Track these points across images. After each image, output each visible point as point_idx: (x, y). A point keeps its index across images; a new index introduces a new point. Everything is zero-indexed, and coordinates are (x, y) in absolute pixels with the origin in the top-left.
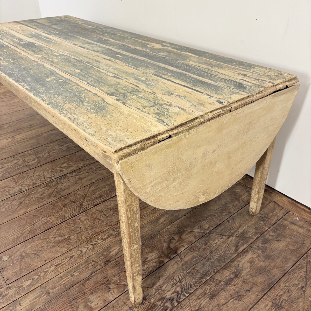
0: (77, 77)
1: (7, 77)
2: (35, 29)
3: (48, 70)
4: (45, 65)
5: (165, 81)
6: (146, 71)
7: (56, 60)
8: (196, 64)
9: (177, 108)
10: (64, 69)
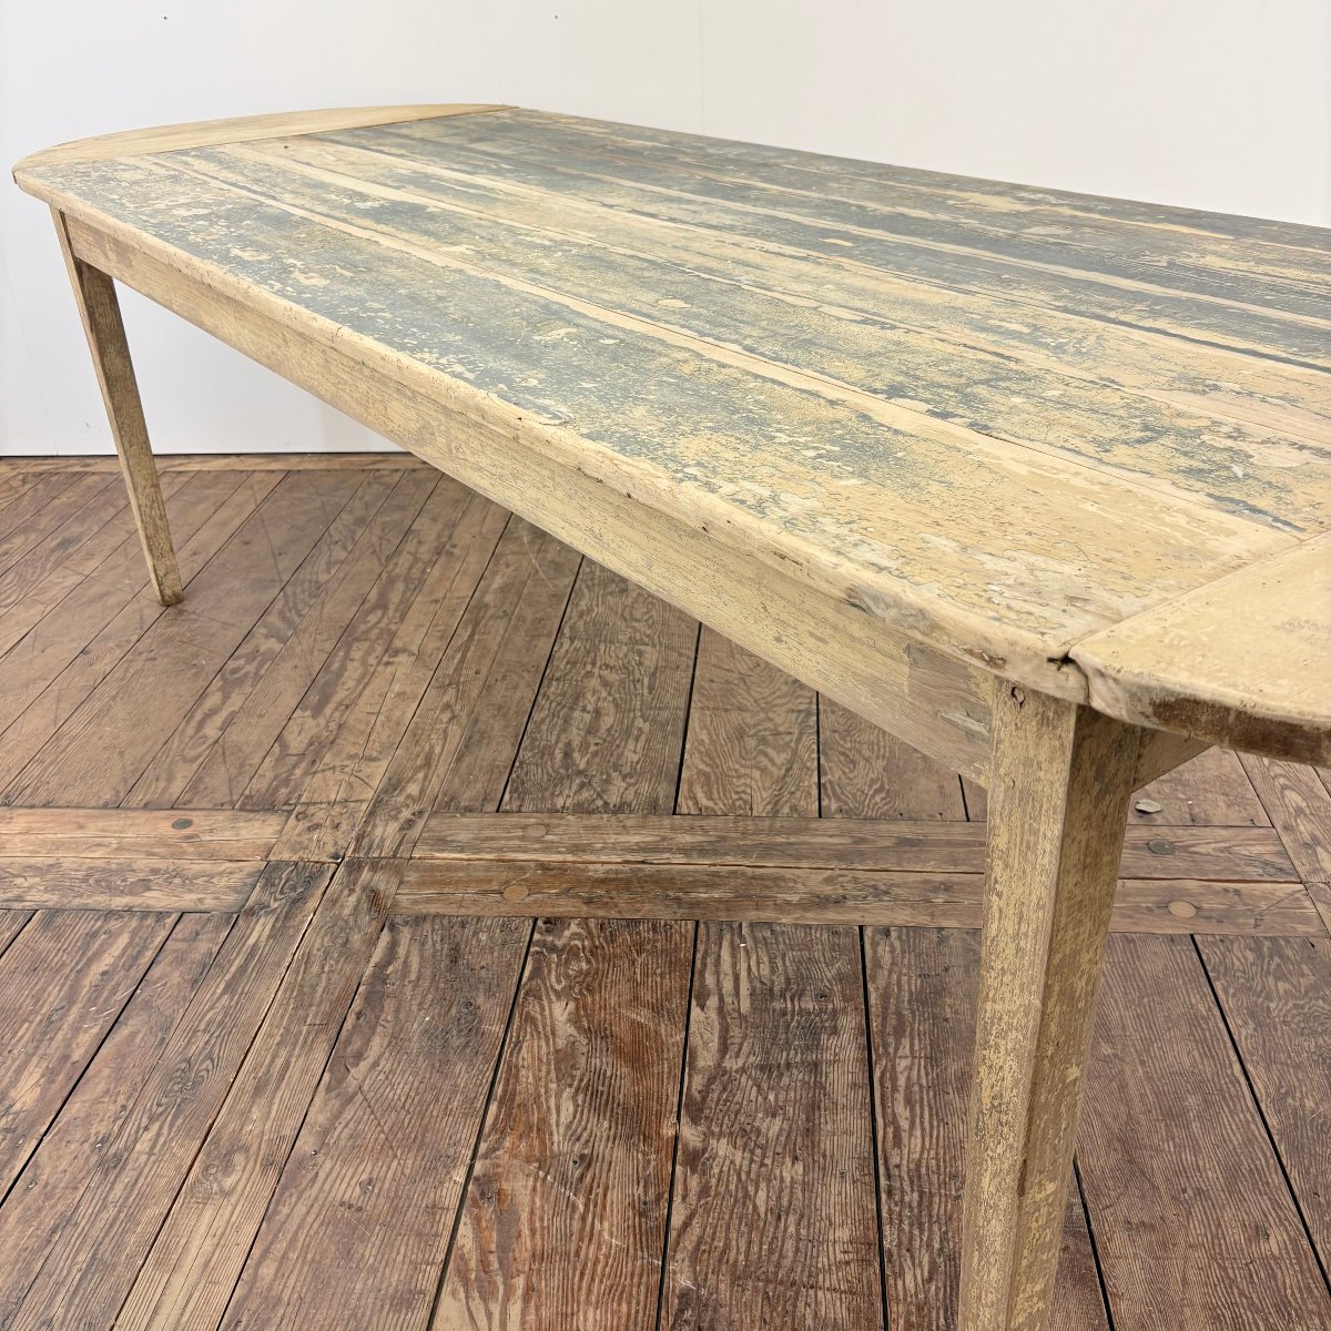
0: (683, 326)
3: (525, 300)
4: (504, 280)
6: (1009, 297)
7: (546, 263)
8: (1243, 266)
10: (605, 296)
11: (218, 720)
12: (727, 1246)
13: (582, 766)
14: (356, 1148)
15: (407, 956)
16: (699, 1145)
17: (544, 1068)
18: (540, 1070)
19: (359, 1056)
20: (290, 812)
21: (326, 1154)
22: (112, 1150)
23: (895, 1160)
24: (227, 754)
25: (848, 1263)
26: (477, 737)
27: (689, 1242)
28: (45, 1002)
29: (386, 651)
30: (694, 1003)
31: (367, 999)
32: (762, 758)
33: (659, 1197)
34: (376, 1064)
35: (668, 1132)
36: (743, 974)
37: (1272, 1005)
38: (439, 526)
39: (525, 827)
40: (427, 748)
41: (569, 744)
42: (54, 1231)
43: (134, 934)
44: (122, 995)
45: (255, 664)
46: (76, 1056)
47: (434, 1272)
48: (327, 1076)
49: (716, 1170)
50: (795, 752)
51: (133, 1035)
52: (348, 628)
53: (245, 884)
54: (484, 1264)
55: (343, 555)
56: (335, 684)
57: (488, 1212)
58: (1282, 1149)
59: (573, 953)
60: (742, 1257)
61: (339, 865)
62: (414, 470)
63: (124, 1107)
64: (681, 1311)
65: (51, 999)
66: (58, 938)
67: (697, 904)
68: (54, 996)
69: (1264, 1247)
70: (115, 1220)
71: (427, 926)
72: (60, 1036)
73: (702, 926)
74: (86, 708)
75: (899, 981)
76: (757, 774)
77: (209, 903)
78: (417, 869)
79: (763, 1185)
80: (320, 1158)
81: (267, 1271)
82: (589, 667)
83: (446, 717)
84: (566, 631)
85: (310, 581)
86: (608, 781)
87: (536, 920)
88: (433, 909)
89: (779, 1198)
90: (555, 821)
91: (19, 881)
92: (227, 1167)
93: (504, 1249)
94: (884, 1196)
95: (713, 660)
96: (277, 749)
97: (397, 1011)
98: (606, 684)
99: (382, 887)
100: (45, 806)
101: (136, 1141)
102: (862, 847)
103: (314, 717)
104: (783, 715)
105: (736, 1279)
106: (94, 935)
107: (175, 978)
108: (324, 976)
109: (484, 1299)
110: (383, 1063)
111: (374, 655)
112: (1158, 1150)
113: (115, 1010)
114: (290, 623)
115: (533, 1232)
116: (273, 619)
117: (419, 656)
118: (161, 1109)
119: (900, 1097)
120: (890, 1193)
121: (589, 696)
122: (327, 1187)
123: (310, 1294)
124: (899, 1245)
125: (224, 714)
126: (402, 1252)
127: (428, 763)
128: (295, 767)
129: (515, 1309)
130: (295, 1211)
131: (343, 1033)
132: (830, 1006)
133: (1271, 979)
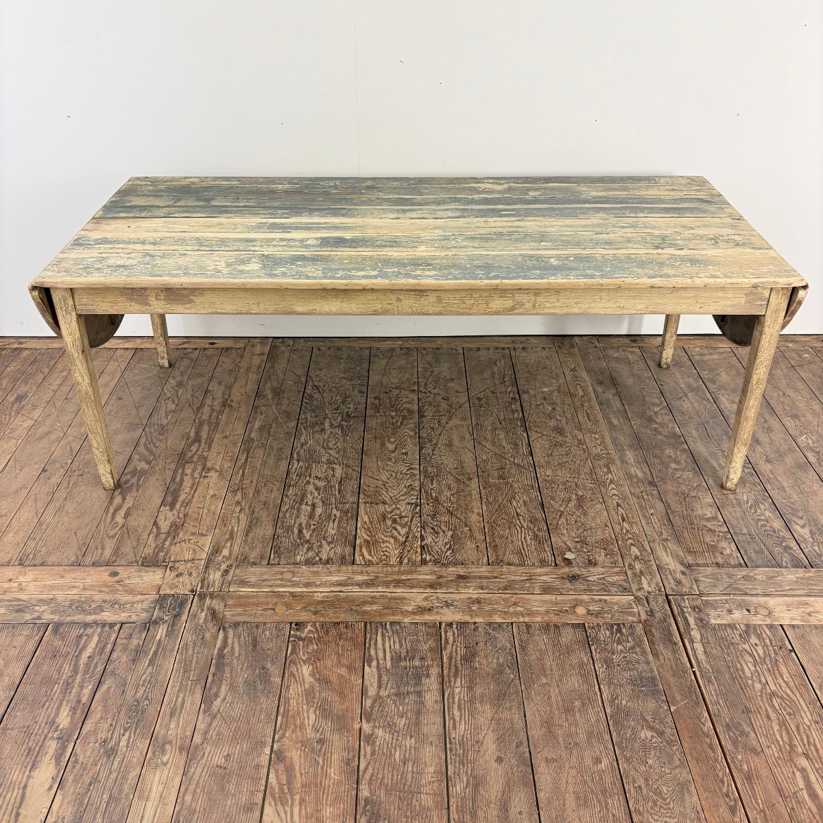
11: (122, 512)
12: (383, 777)
13: (308, 538)
14: (219, 740)
15: (233, 644)
16: (370, 732)
17: (300, 698)
18: (299, 700)
19: (217, 695)
20: (166, 566)
21: (207, 743)
22: (110, 746)
23: (453, 735)
24: (130, 533)
25: (433, 782)
26: (254, 521)
27: (368, 776)
28: (63, 673)
29: (203, 469)
30: (366, 664)
31: (217, 666)
32: (394, 531)
33: (354, 756)
34: (225, 699)
35: (357, 726)
36: (388, 649)
37: (614, 657)
38: (222, 388)
39: (282, 573)
40: (230, 528)
41: (300, 525)
42: (90, 785)
43: (100, 635)
44: (100, 668)
45: (136, 478)
46: (84, 700)
47: (261, 795)
48: (203, 706)
49: (378, 743)
50: (410, 529)
51: (109, 688)
52: (182, 455)
53: (150, 607)
54: (281, 789)
55: (173, 407)
56: (179, 490)
57: (281, 767)
58: (611, 723)
59: (310, 640)
60: (389, 782)
61: (194, 595)
62: (205, 349)
63: (111, 725)
64: (365, 806)
65: (66, 671)
66: (63, 639)
67: (365, 613)
68: (67, 670)
69: (599, 766)
70: (117, 778)
71: (240, 628)
72: (74, 691)
73: (368, 625)
74: (52, 505)
75: (456, 650)
76: (392, 540)
77: (134, 618)
78: (232, 597)
79: (398, 749)
80: (205, 745)
81: (188, 798)
82: (308, 478)
83: (238, 509)
84: (295, 455)
85: (158, 425)
86: (321, 546)
87: (291, 623)
88: (242, 619)
89: (405, 755)
90: (296, 569)
91: (37, 608)
92: (163, 752)
93: (289, 783)
94: (448, 752)
95: (370, 474)
96: (155, 530)
97: (231, 672)
98: (317, 488)
99: (217, 608)
100: (42, 565)
101: (119, 741)
102: (441, 580)
103: (171, 510)
104: (404, 506)
105: (388, 792)
106: (80, 637)
107: (124, 659)
108: (195, 655)
109: (283, 805)
110: (227, 698)
111: (197, 472)
112: (561, 726)
113: (98, 676)
114: (152, 453)
115: (301, 774)
116: (141, 449)
117: (221, 473)
118: (128, 725)
119: (456, 706)
120: (451, 751)
121: (309, 496)
122: (209, 759)
123: (208, 808)
124: (454, 773)
125: (124, 509)
126: (246, 786)
127: (232, 537)
128: (165, 540)
129: (296, 810)
130: (197, 770)
131: (208, 684)
132: (426, 664)
133: (615, 644)
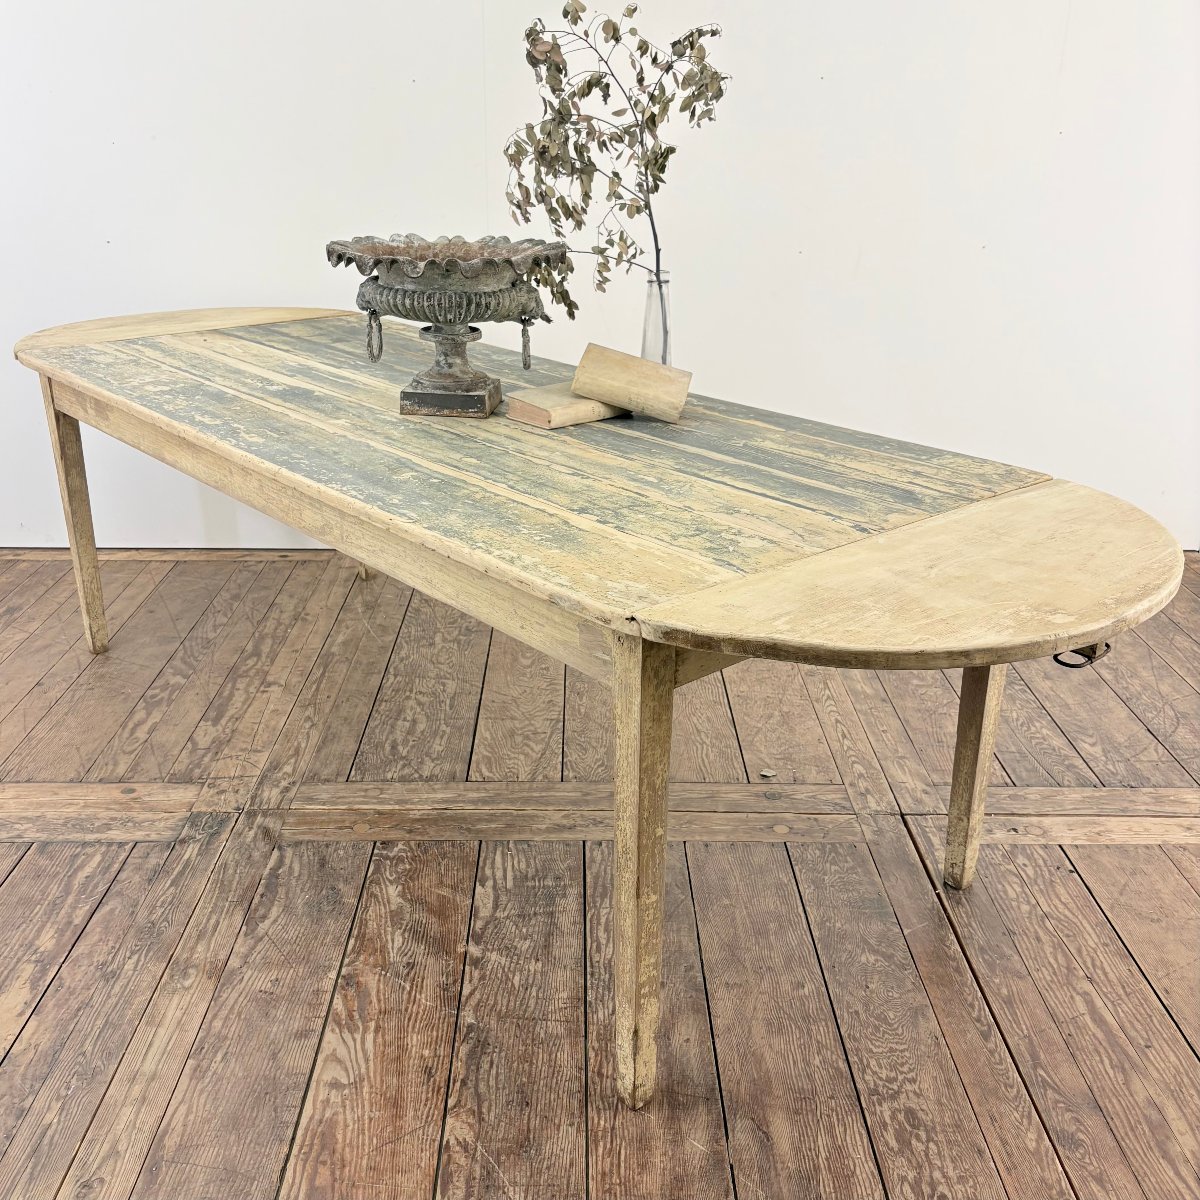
0: (476, 473)
1: (285, 471)
2: (287, 351)
3: (386, 455)
4: (372, 443)
5: (711, 484)
6: (652, 463)
7: (395, 433)
8: (782, 447)
9: (757, 539)
10: (432, 455)
11: (146, 727)
12: (496, 1003)
13: (404, 755)
14: (267, 964)
15: (292, 862)
16: (480, 955)
17: (383, 920)
18: (381, 921)
19: (264, 917)
20: (203, 784)
21: (248, 968)
22: (110, 969)
23: (596, 958)
24: (155, 748)
25: (565, 1008)
26: (330, 737)
27: (473, 1002)
28: (49, 894)
29: (262, 683)
30: (478, 884)
31: (267, 887)
32: (525, 747)
33: (455, 981)
34: (275, 921)
35: (461, 949)
36: (509, 868)
37: (826, 878)
38: (295, 601)
39: (366, 790)
40: (296, 744)
41: (395, 741)
42: (79, 1010)
43: (104, 855)
44: (102, 888)
45: (168, 692)
46: (77, 921)
47: (320, 1022)
48: (244, 928)
49: (490, 967)
50: (548, 744)
51: (112, 911)
52: (233, 669)
53: (177, 826)
54: (350, 1016)
55: (225, 620)
56: (227, 705)
57: (351, 992)
58: (819, 947)
59: (400, 860)
60: (503, 1008)
61: (240, 814)
62: (274, 562)
63: (113, 947)
64: (468, 1033)
65: (53, 892)
66: (51, 859)
67: (481, 831)
68: (55, 890)
69: (801, 992)
70: (117, 1004)
71: (303, 847)
72: (63, 911)
73: (484, 843)
74: (47, 720)
75: (605, 869)
76: (522, 757)
77: (154, 837)
78: (294, 815)
79: (518, 974)
80: (244, 969)
81: (218, 1024)
82: (408, 693)
83: (307, 725)
84: (391, 670)
85: (202, 638)
86: (422, 763)
87: (375, 843)
88: (306, 838)
89: (527, 979)
90: (387, 787)
91: (17, 826)
92: (185, 975)
93: (361, 1010)
94: (589, 977)
95: (495, 689)
96: (189, 745)
97: (287, 893)
98: (420, 703)
99: (271, 826)
100: (28, 781)
101: (124, 964)
102: (589, 798)
103: (214, 725)
104: (541, 722)
105: (500, 1017)
106: (77, 856)
107: (137, 878)
108: (237, 875)
109: (351, 1032)
110: (280, 920)
111: (253, 687)
112: (749, 950)
113: (98, 897)
114: (191, 666)
115: (379, 1001)
116: (177, 662)
117: (286, 687)
118: (138, 948)
119: (602, 928)
120: (592, 975)
121: (408, 711)
122: (250, 983)
123: (245, 1035)
124: (596, 999)
125: (150, 723)
126: (300, 1012)
127: (297, 752)
128: (203, 756)
129: (370, 1037)
130: (230, 996)
131: (253, 905)
132: (562, 883)
133: (828, 865)
